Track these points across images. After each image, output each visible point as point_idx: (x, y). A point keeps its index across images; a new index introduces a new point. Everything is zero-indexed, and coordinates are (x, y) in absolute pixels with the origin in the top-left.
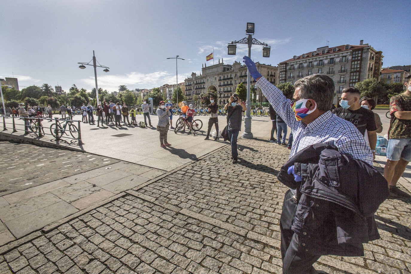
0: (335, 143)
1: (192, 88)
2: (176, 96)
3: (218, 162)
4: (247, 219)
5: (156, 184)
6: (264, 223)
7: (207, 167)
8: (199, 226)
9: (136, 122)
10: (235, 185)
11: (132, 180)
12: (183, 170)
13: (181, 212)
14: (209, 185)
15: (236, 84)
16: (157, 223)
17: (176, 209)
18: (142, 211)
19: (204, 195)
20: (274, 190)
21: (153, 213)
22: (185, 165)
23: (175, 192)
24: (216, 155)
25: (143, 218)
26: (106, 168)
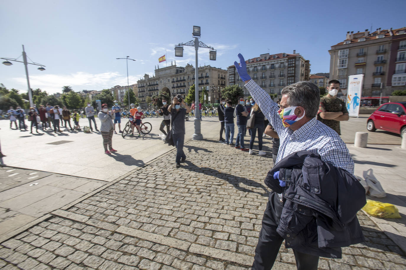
0: (318, 151)
1: (145, 90)
2: (127, 98)
3: (166, 167)
4: (191, 229)
5: (92, 198)
6: (208, 232)
7: (153, 174)
8: (137, 246)
9: (79, 127)
10: (182, 191)
11: (63, 197)
12: (126, 179)
13: (117, 230)
14: (153, 193)
15: (189, 85)
16: (86, 250)
17: (112, 228)
18: (69, 236)
19: (147, 206)
20: (220, 193)
21: (83, 236)
22: (130, 173)
23: (113, 206)
24: (164, 159)
25: (68, 246)
26: (31, 185)
